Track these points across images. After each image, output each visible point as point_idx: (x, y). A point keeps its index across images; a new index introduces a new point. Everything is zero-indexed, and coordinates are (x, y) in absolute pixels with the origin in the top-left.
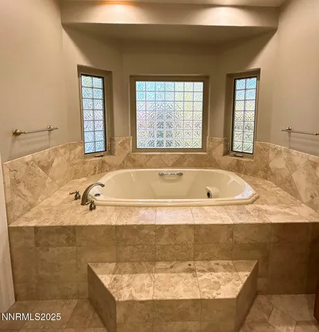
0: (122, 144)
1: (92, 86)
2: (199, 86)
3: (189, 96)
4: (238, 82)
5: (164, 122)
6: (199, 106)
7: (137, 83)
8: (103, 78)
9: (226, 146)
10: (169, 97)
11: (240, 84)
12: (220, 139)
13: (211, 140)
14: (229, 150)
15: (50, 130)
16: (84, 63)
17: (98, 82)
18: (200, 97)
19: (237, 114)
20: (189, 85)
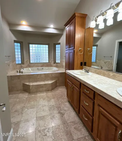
0: (26, 61)
1: (18, 46)
2: (47, 46)
3: (44, 49)
4: (56, 45)
5: (38, 55)
6: (47, 51)
7: (30, 45)
8: (20, 43)
9: (54, 61)
10: (39, 49)
11: (57, 46)
12: (53, 59)
13: (51, 60)
14: (55, 62)
15: (9, 56)
16: (15, 39)
17: (19, 44)
18: (47, 49)
19: (57, 53)
20: (44, 46)
